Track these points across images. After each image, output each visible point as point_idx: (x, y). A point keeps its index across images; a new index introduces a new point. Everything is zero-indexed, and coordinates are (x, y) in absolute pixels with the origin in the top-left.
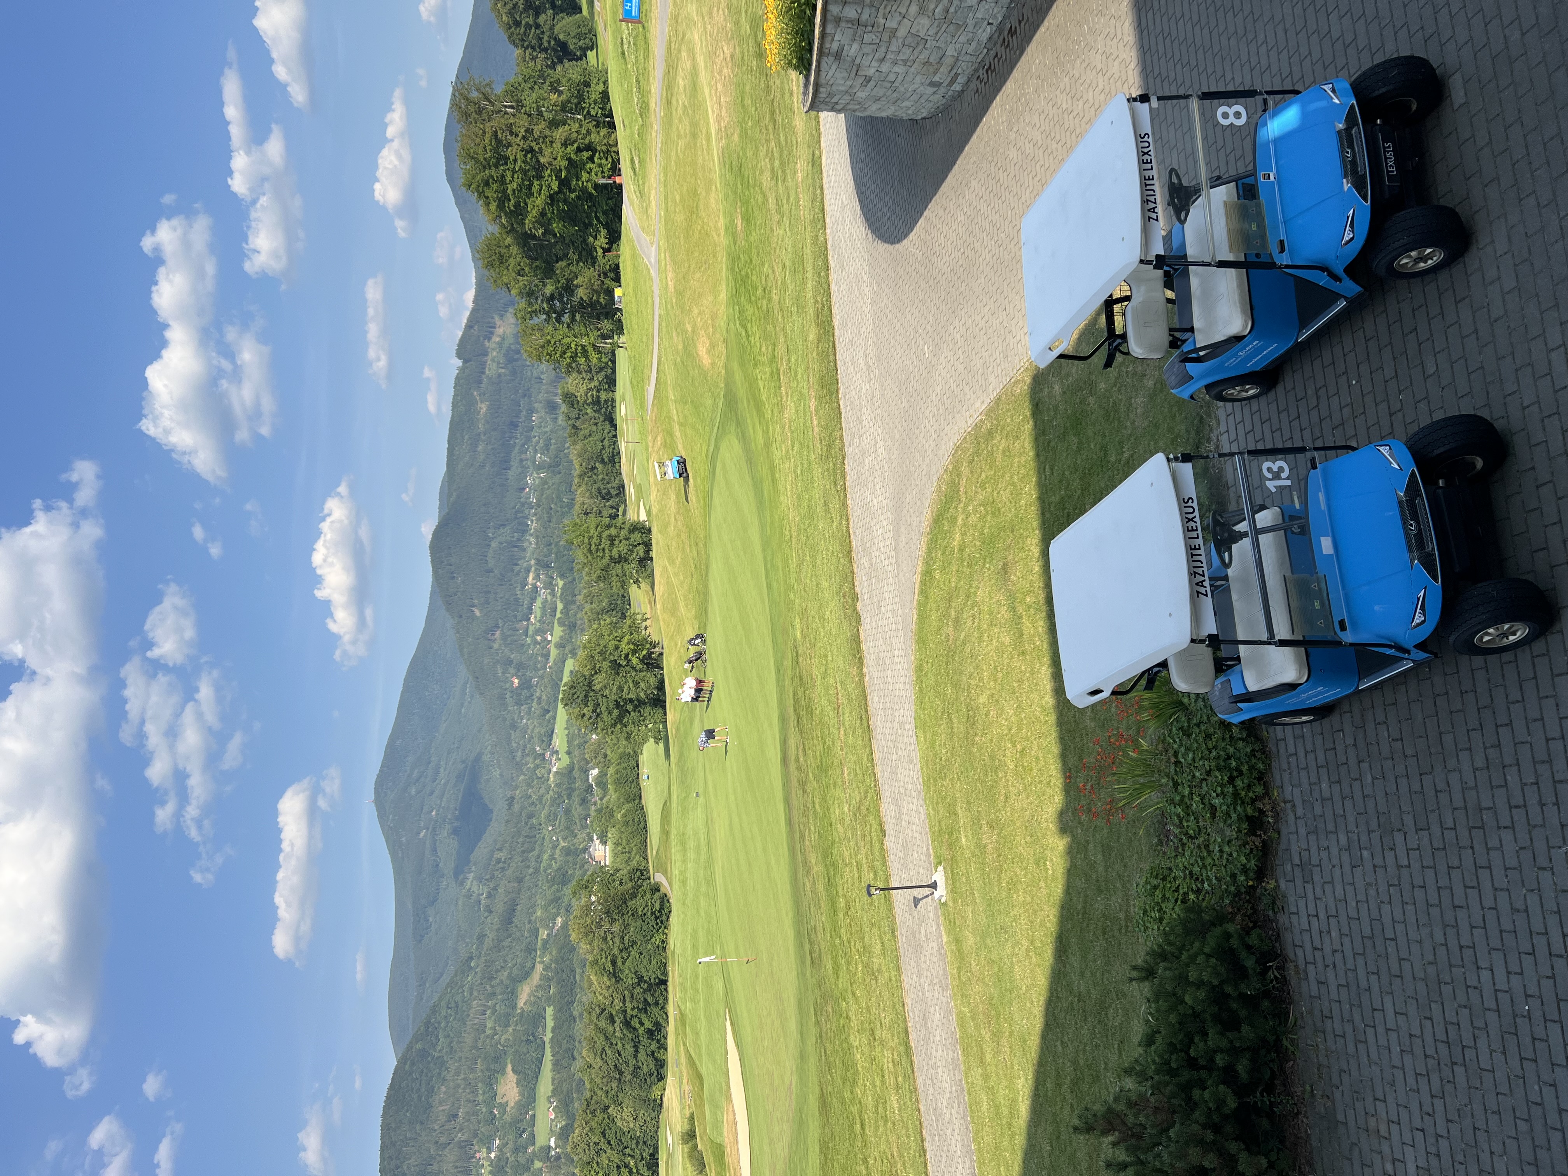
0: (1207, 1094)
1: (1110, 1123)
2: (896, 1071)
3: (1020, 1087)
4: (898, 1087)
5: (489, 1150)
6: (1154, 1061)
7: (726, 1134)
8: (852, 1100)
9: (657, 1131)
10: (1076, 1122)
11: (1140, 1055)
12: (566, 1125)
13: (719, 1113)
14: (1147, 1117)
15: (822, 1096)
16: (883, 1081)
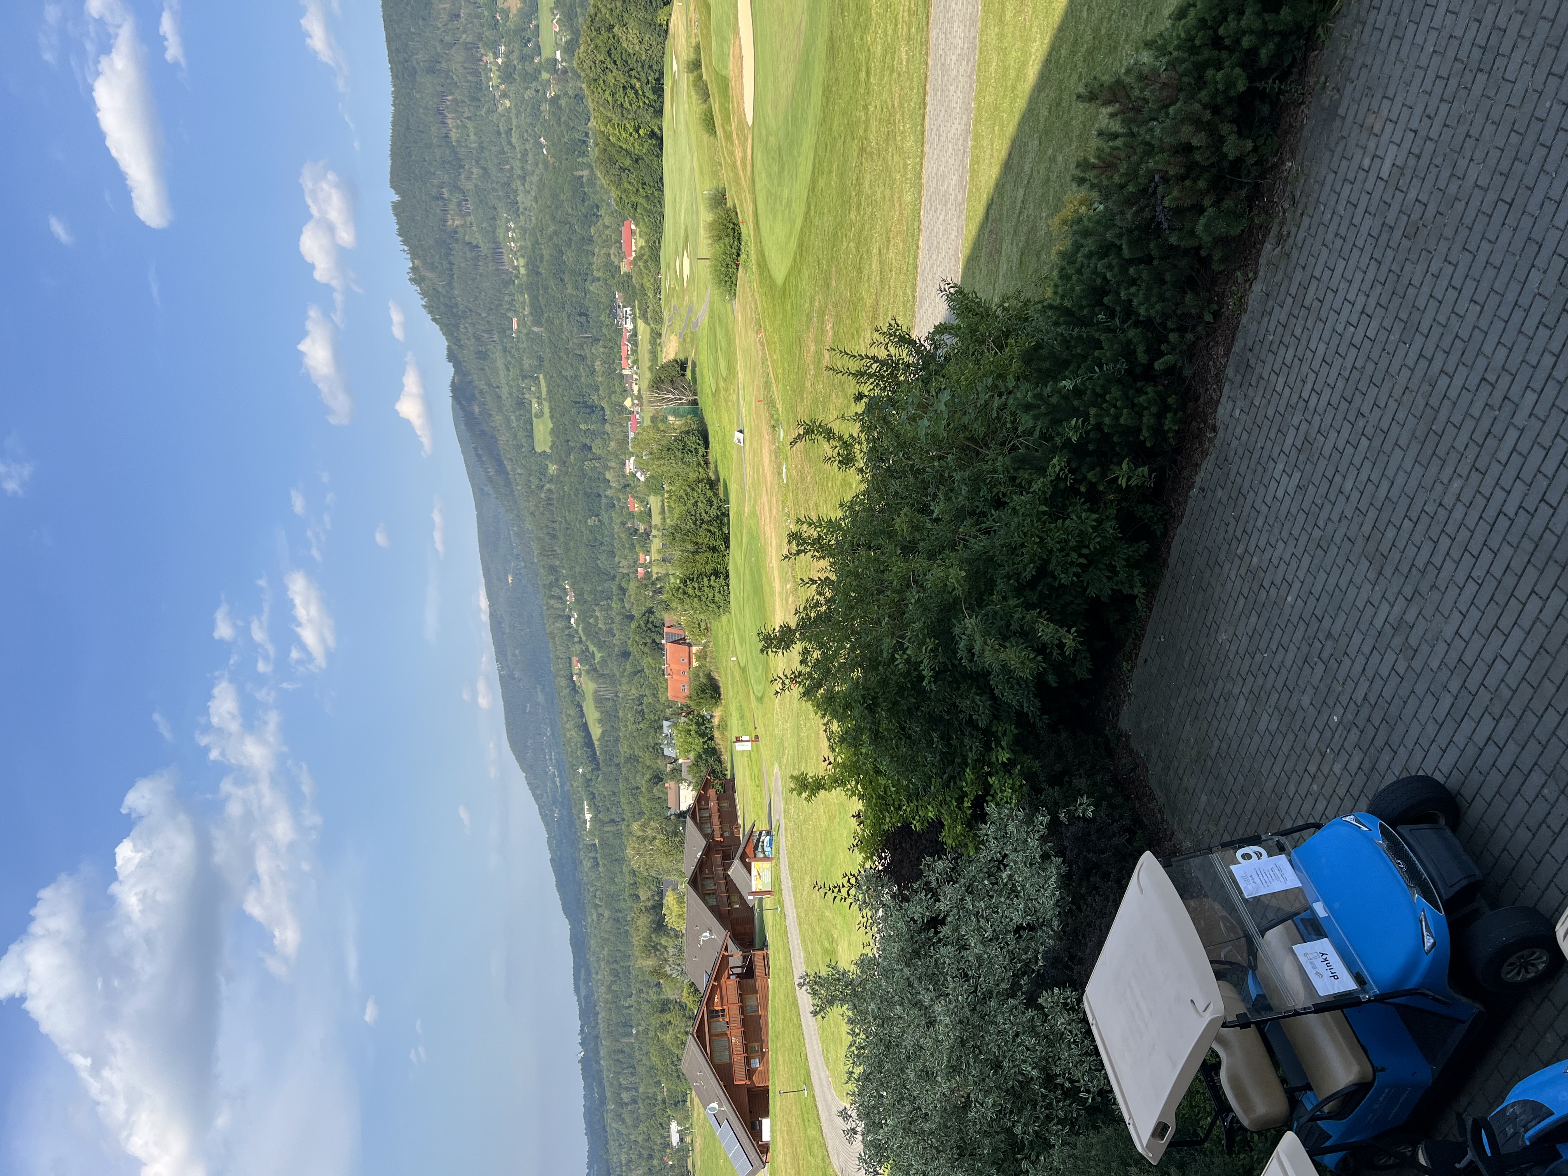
0: (1220, 75)
1: (1114, 95)
2: (911, 21)
3: (1033, 50)
4: (909, 38)
5: (496, 55)
6: (1179, 36)
7: (731, 67)
8: (861, 47)
9: (662, 57)
10: (1081, 90)
11: (1167, 29)
12: (571, 40)
13: (725, 46)
14: (1153, 91)
15: (831, 39)
16: (895, 31)
